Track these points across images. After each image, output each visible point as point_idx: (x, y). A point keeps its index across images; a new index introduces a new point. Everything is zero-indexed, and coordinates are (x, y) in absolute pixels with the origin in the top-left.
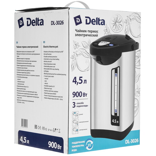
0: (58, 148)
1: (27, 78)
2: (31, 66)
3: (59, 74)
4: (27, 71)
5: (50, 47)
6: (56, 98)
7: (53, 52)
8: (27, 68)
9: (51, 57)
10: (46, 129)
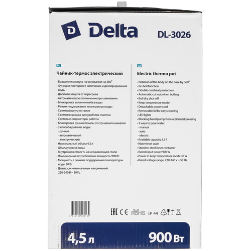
0: (175, 241)
1: (88, 128)
2: (101, 107)
3: (179, 119)
4: (90, 115)
5: (155, 74)
6: (170, 158)
7: (163, 82)
8: (90, 111)
9: (159, 90)
10: (143, 213)
